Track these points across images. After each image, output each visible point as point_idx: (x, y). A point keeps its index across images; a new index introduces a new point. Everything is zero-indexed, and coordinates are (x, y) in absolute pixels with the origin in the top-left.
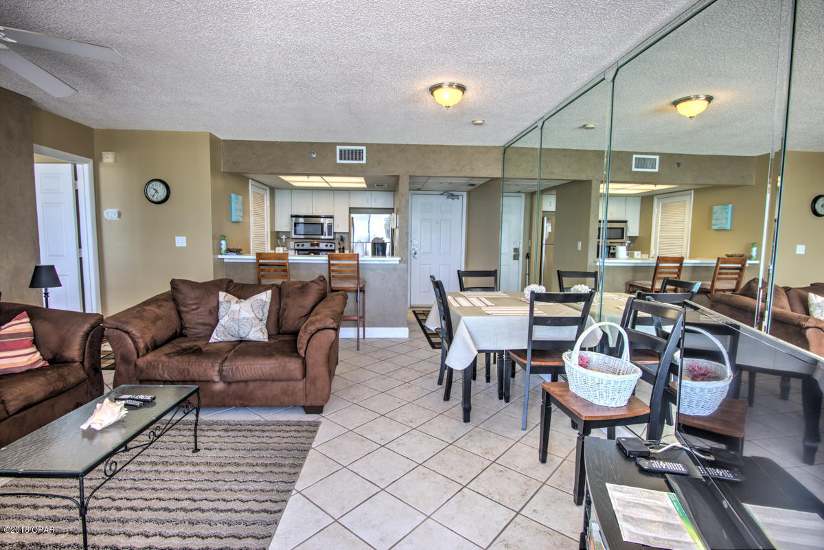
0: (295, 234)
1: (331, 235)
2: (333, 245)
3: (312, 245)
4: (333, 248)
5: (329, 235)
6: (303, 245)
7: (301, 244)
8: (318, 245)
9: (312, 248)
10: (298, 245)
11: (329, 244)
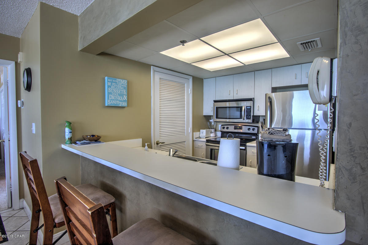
0: (217, 117)
1: (249, 119)
2: (256, 129)
3: (235, 128)
4: (255, 132)
5: (247, 118)
6: (227, 128)
7: (226, 127)
8: (241, 128)
9: (236, 131)
10: (224, 128)
11: (252, 128)
